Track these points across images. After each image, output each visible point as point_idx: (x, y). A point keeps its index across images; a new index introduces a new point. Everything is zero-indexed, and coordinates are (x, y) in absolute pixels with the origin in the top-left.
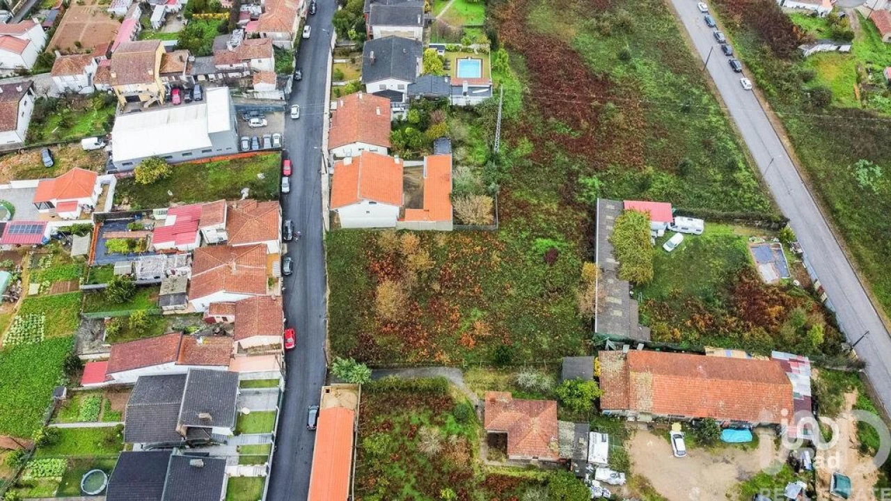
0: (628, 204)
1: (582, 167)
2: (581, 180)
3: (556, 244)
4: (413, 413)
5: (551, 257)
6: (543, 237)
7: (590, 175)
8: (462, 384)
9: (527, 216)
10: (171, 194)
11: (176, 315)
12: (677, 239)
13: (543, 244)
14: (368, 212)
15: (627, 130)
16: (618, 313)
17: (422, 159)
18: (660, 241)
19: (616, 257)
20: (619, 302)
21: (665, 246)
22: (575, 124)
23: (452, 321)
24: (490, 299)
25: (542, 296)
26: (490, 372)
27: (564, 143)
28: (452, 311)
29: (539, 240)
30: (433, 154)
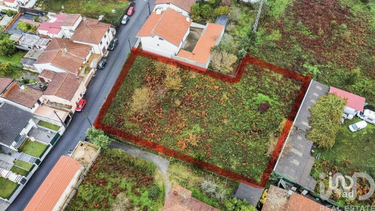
0: (333, 90)
1: (309, 58)
2: (305, 66)
3: (270, 101)
4: (124, 180)
5: (264, 108)
6: (264, 93)
7: (313, 64)
8: (165, 172)
9: (258, 77)
10: (63, 7)
11: (29, 71)
12: (361, 125)
13: (262, 98)
14: (158, 45)
15: (349, 44)
16: (296, 162)
17: (205, 24)
18: (348, 122)
19: (310, 122)
20: (300, 154)
21: (351, 127)
22: (315, 31)
23: (178, 128)
24: (210, 122)
25: (246, 131)
26: (188, 171)
27: (303, 40)
28: (181, 121)
29: (260, 95)
30: (214, 23)
